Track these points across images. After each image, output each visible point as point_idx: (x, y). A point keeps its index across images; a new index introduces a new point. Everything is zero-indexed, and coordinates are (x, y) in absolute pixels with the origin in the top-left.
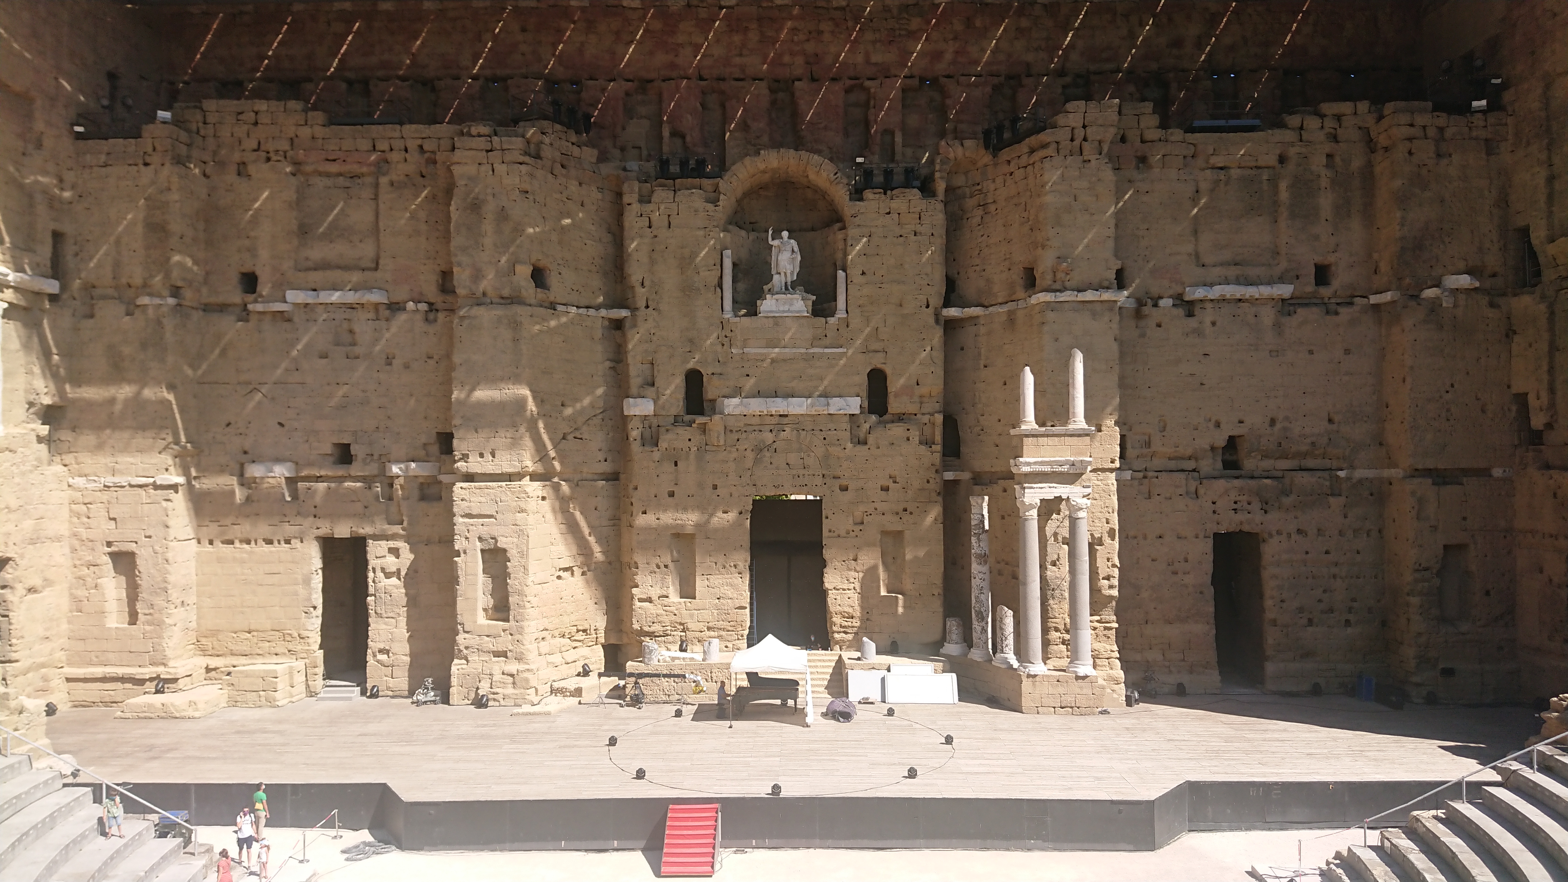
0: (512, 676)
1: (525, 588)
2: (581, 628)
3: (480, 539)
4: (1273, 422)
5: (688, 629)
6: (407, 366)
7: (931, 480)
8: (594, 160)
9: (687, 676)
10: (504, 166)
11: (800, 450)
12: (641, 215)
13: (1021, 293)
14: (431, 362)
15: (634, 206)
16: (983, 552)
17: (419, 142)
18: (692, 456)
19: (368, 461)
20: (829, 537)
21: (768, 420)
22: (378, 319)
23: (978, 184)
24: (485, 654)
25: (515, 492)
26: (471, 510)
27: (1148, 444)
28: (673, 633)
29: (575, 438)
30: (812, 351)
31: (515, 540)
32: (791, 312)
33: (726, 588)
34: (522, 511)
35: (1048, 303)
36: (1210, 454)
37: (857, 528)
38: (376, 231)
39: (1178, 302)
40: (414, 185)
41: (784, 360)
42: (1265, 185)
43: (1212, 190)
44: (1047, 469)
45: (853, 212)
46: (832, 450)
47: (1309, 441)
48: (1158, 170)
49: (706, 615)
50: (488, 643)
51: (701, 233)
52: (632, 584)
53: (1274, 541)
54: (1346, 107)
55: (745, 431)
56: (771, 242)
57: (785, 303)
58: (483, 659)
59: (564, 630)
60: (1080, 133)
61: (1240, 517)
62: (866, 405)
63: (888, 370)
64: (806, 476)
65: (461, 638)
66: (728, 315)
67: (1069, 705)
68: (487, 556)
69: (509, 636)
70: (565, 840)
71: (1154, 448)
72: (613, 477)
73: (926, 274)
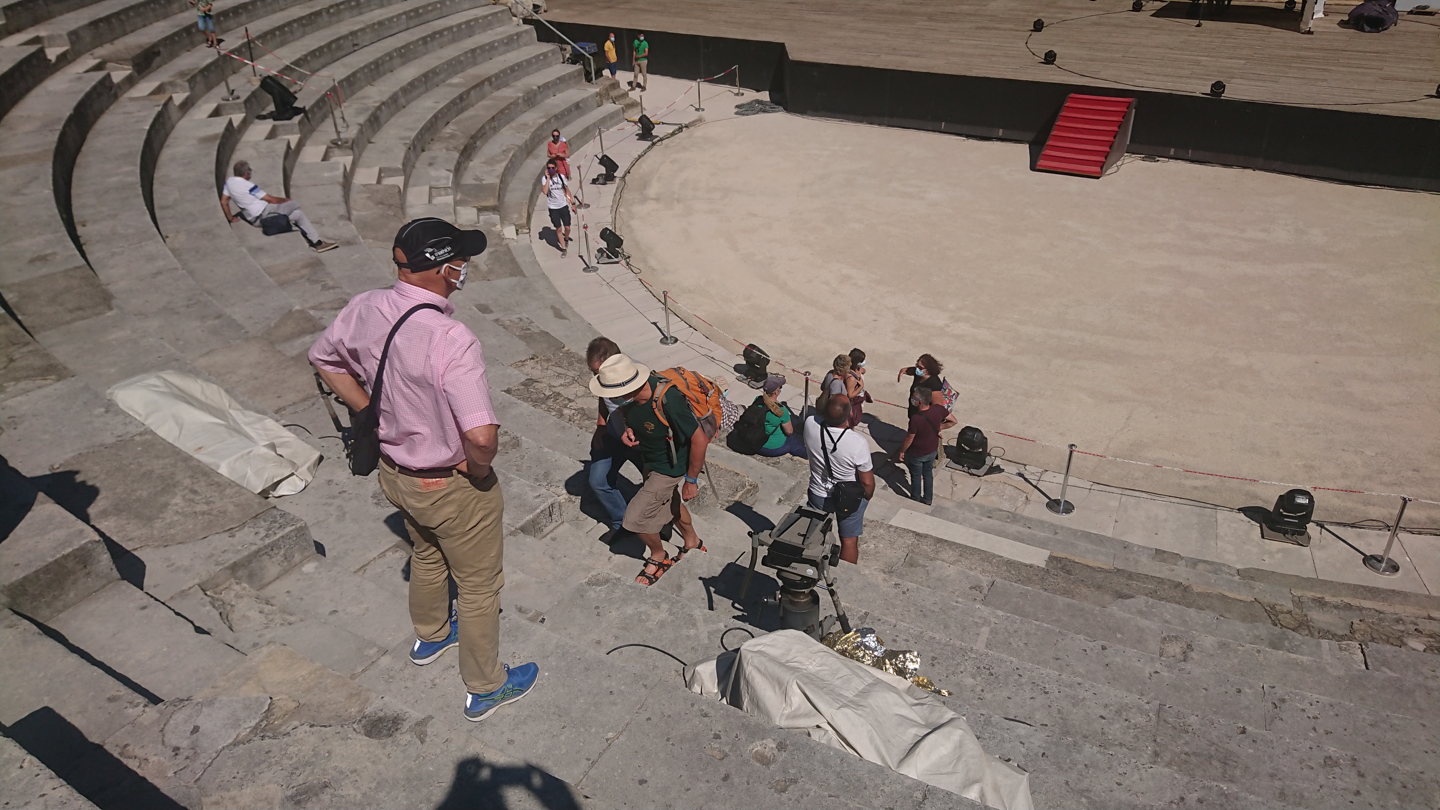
70: (946, 121)
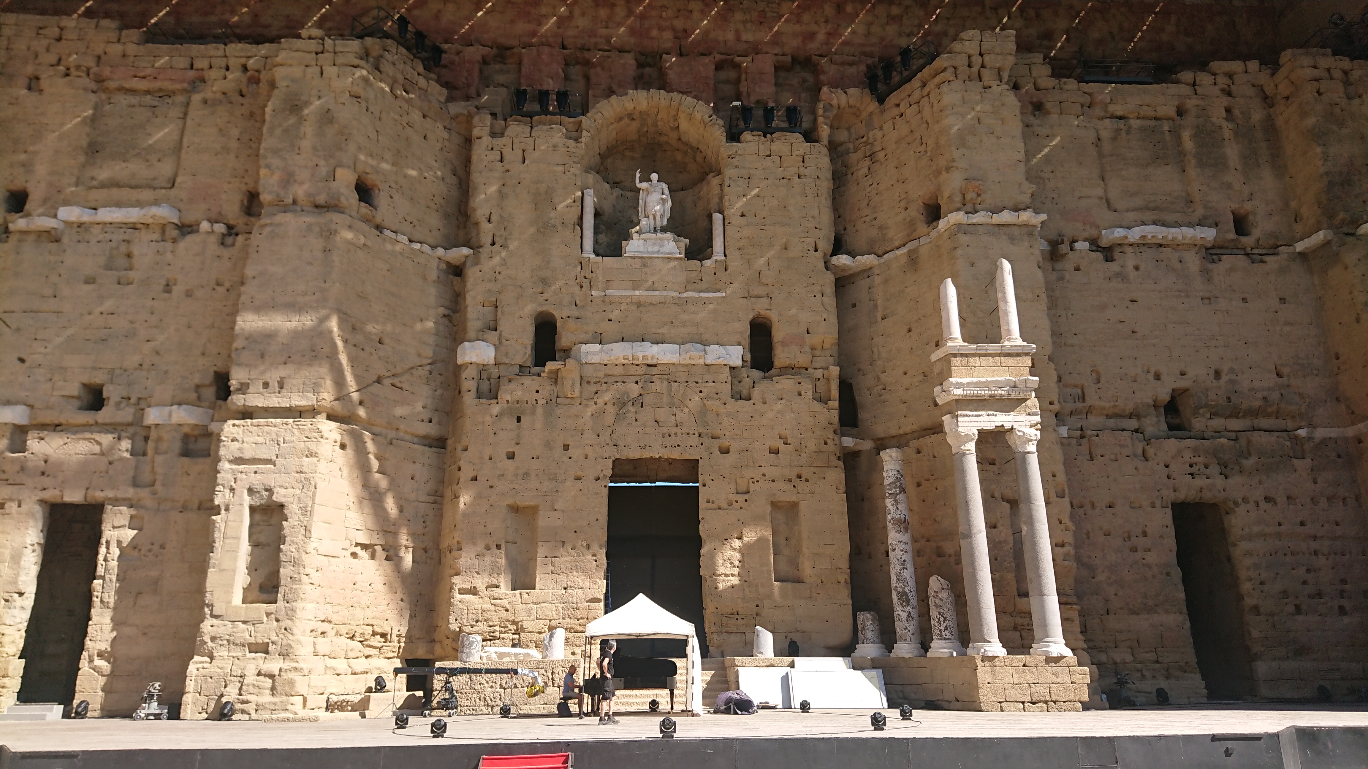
0: (272, 676)
1: (304, 555)
2: (378, 630)
3: (251, 491)
4: (1217, 374)
5: (523, 629)
6: (189, 294)
7: (829, 442)
8: (442, 99)
9: (519, 670)
10: (335, 69)
11: (671, 405)
12: (492, 149)
13: (922, 228)
14: (219, 289)
15: (484, 139)
16: (903, 516)
17: (243, 61)
18: (540, 410)
19: (122, 405)
20: (706, 509)
21: (633, 370)
22: (163, 240)
23: (863, 137)
24: (238, 648)
25: (304, 430)
26: (242, 453)
27: (1083, 398)
28: (502, 636)
29: (393, 385)
30: (685, 295)
31: (298, 492)
32: (662, 253)
33: (575, 574)
34: (311, 454)
35: (959, 225)
36: (1152, 410)
37: (741, 498)
38: (178, 148)
39: (1095, 248)
40: (231, 103)
41: (653, 304)
42: (1167, 137)
43: (1114, 139)
44: (984, 392)
45: (730, 153)
46: (709, 403)
47: (1259, 395)
48: (1056, 116)
49: (548, 610)
50: (243, 632)
51: (560, 169)
52: (453, 572)
53: (1242, 510)
54: (1236, 66)
55: (606, 383)
56: (638, 185)
57: (654, 244)
58: (234, 655)
59: (355, 628)
60: (977, 60)
61: (1200, 482)
62: (748, 357)
63: (774, 316)
64: (679, 435)
65: (207, 626)
66: (589, 253)
67: (1042, 699)
68: (257, 517)
69: (274, 622)
71: (1089, 402)
72: (439, 443)
73: (813, 217)
